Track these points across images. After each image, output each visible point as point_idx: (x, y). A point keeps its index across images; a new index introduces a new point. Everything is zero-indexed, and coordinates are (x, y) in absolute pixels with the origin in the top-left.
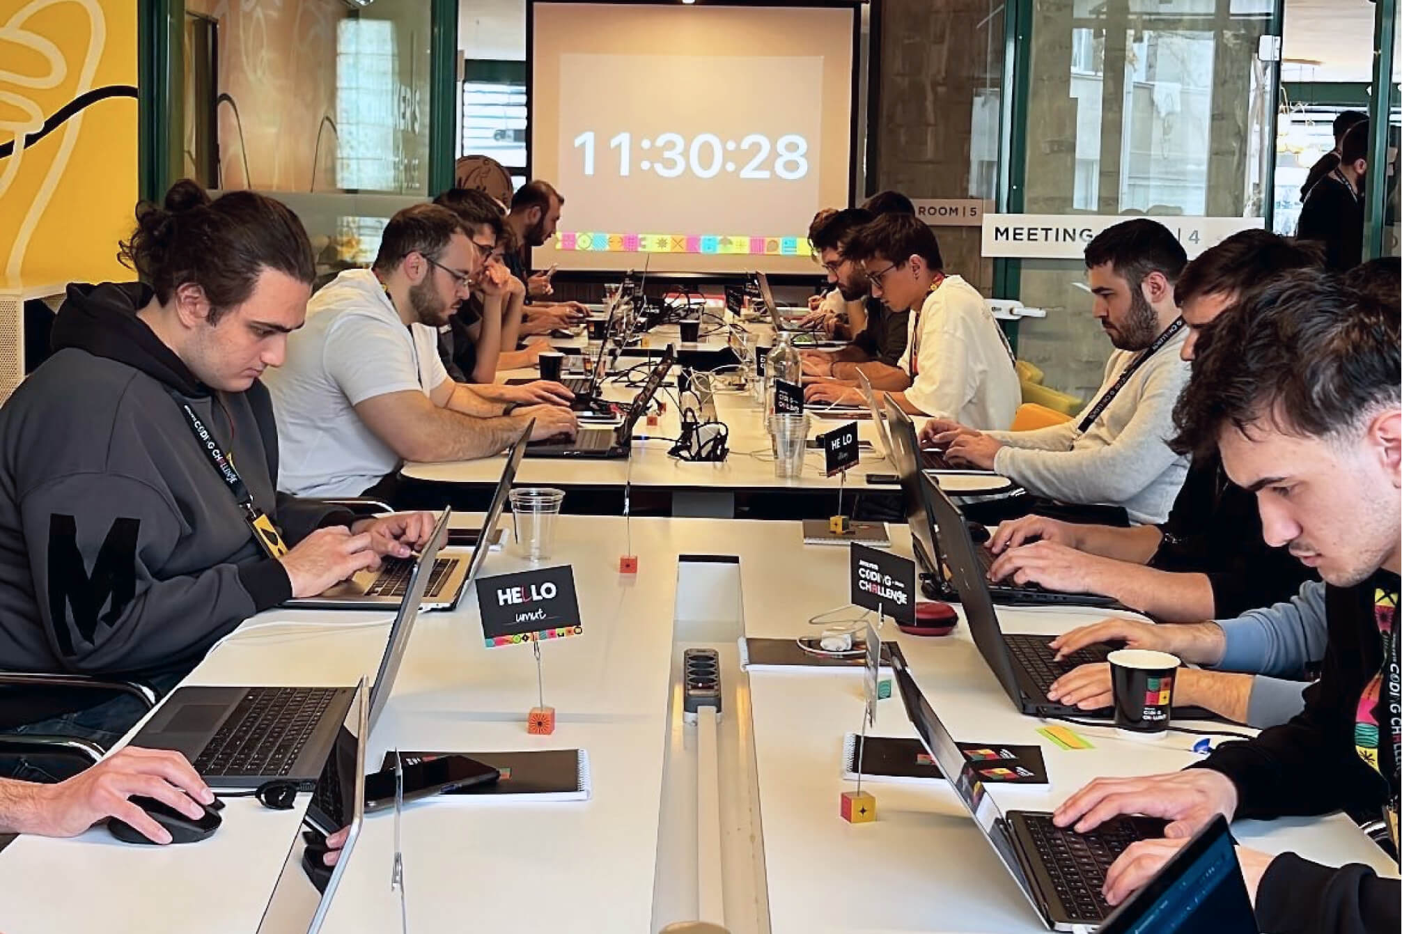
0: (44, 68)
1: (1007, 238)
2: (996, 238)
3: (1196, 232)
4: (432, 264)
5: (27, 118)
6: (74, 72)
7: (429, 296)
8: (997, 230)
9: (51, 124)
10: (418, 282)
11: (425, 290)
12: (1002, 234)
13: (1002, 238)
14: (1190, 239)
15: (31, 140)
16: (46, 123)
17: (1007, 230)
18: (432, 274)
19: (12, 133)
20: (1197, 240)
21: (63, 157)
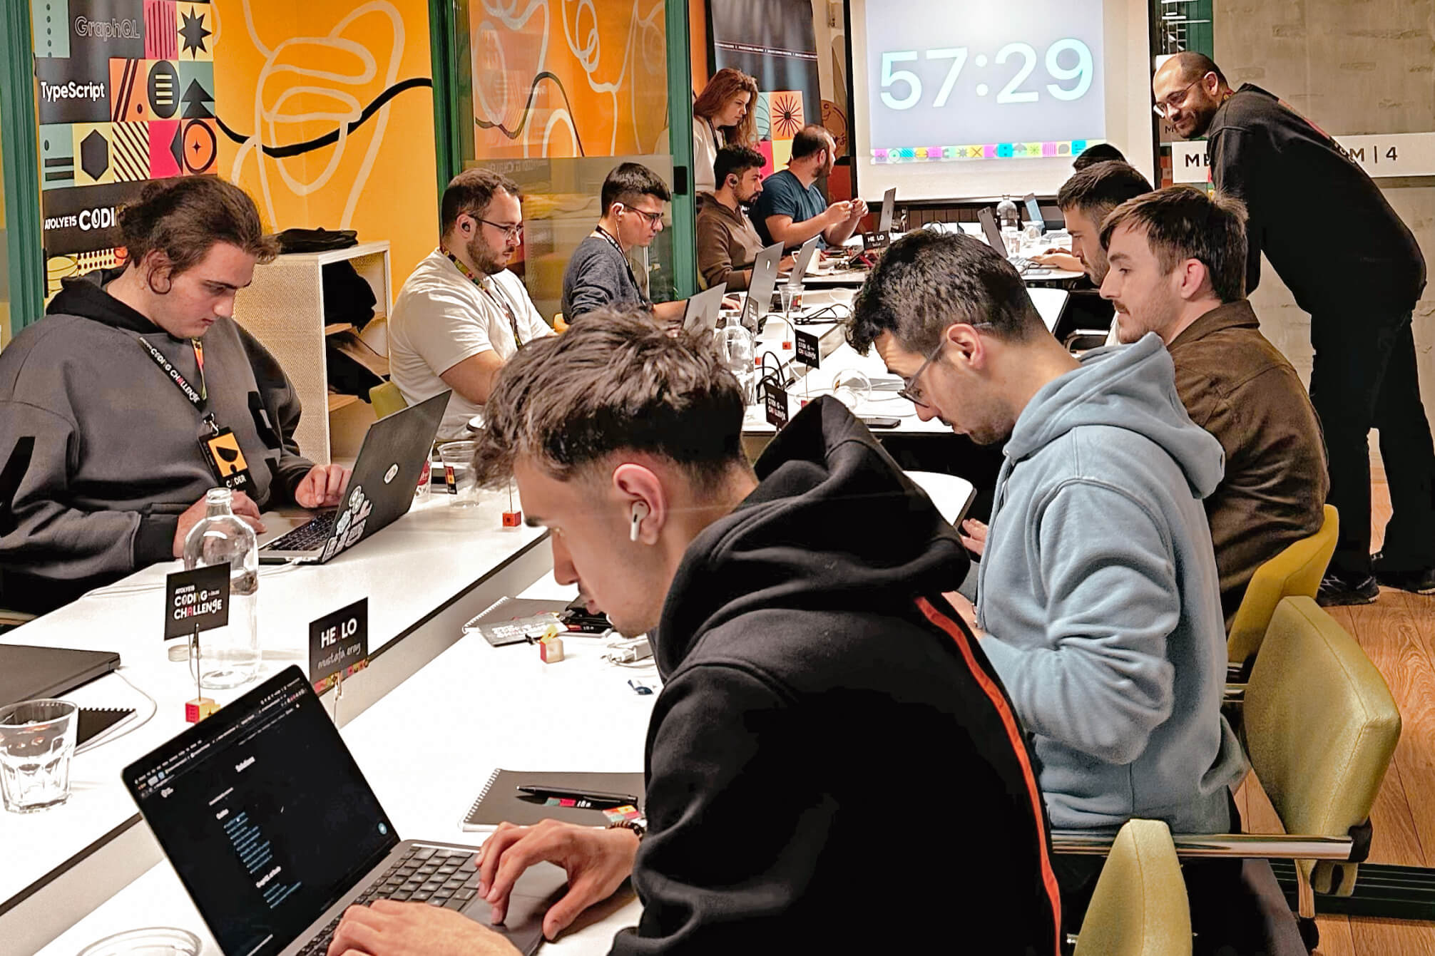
0: (359, 68)
1: (1198, 165)
2: (1187, 165)
3: (1393, 149)
4: (480, 222)
5: (347, 109)
6: (383, 67)
7: (482, 249)
8: (1187, 157)
9: (367, 114)
10: (471, 238)
11: (478, 245)
12: (1192, 161)
13: (1192, 165)
14: (1388, 156)
15: (352, 127)
16: (363, 113)
17: (1197, 157)
18: (481, 229)
19: (338, 123)
20: (1394, 157)
21: (378, 138)
